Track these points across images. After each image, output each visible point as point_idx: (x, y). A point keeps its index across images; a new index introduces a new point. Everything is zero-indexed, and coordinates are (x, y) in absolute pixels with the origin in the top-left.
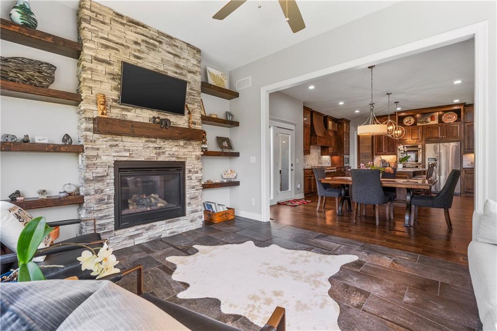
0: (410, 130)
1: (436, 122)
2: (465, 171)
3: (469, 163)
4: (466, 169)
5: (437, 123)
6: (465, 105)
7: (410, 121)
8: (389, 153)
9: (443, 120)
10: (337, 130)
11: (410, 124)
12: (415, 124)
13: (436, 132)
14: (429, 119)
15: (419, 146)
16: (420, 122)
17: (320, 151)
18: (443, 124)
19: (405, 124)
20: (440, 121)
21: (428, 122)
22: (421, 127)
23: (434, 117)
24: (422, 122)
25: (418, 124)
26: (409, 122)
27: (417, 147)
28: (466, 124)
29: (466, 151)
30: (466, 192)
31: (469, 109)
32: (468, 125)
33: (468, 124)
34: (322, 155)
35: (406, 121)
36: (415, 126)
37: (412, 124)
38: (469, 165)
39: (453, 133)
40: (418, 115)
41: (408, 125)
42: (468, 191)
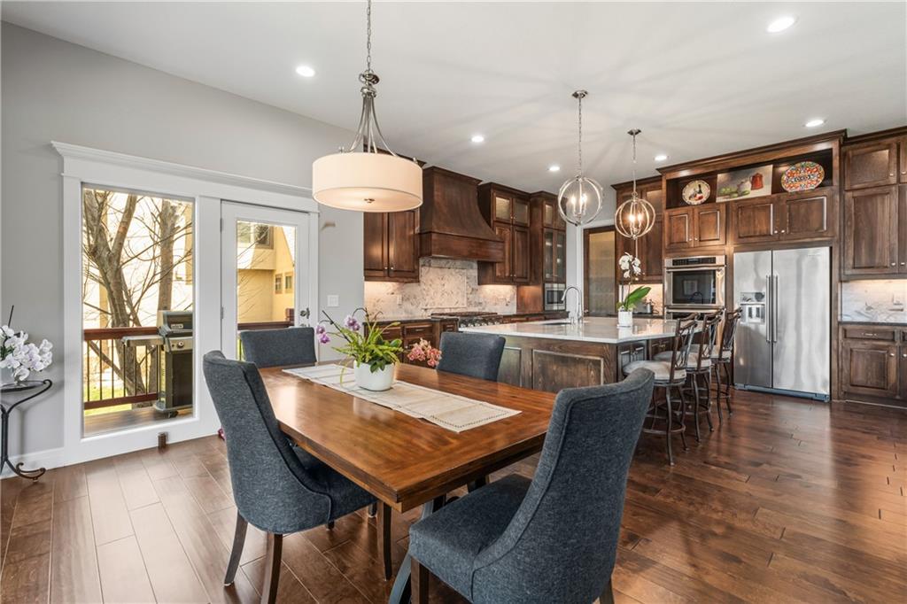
0: (696, 217)
1: (766, 190)
2: (845, 331)
3: (860, 306)
4: (848, 327)
5: (770, 193)
6: (846, 138)
7: (700, 192)
8: (650, 278)
9: (784, 186)
10: (527, 222)
11: (699, 202)
12: (711, 199)
13: (763, 219)
14: (748, 186)
15: (717, 258)
16: (724, 195)
17: (474, 273)
18: (782, 195)
19: (687, 201)
20: (777, 187)
21: (743, 194)
22: (723, 208)
23: (761, 177)
24: (730, 194)
25: (719, 200)
26: (698, 195)
27: (713, 261)
28: (849, 194)
29: (849, 272)
30: (848, 394)
31: (856, 152)
32: (854, 197)
33: (857, 194)
34: (480, 283)
35: (689, 192)
36: (710, 205)
37: (704, 199)
38: (859, 313)
39: (808, 221)
40: (721, 177)
41: (696, 203)
42: (853, 390)
